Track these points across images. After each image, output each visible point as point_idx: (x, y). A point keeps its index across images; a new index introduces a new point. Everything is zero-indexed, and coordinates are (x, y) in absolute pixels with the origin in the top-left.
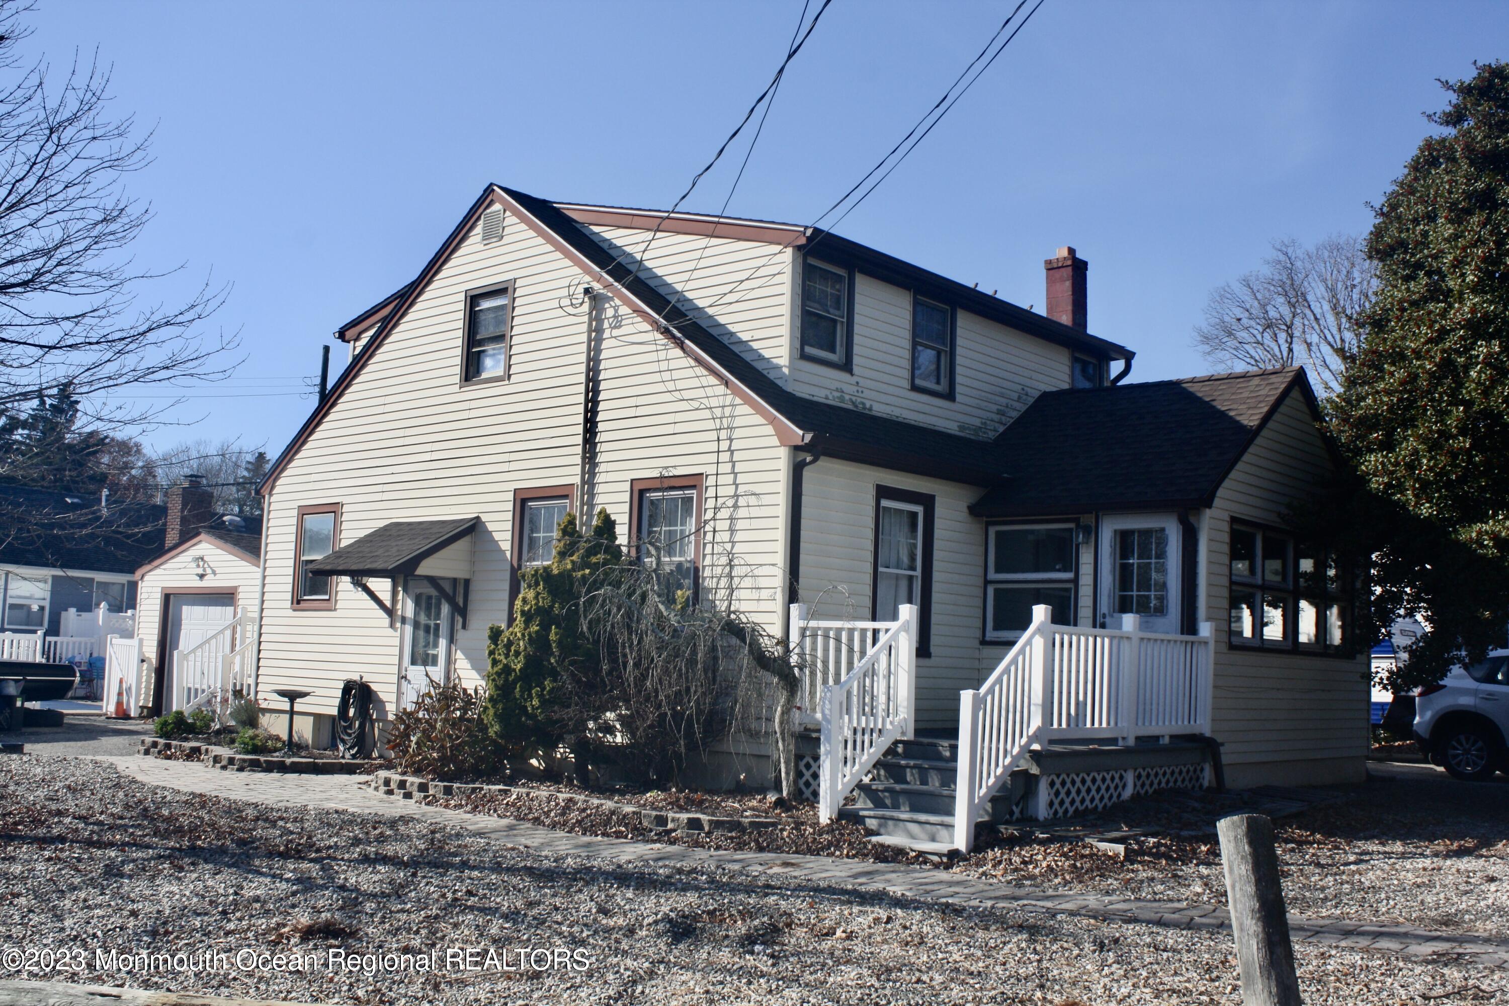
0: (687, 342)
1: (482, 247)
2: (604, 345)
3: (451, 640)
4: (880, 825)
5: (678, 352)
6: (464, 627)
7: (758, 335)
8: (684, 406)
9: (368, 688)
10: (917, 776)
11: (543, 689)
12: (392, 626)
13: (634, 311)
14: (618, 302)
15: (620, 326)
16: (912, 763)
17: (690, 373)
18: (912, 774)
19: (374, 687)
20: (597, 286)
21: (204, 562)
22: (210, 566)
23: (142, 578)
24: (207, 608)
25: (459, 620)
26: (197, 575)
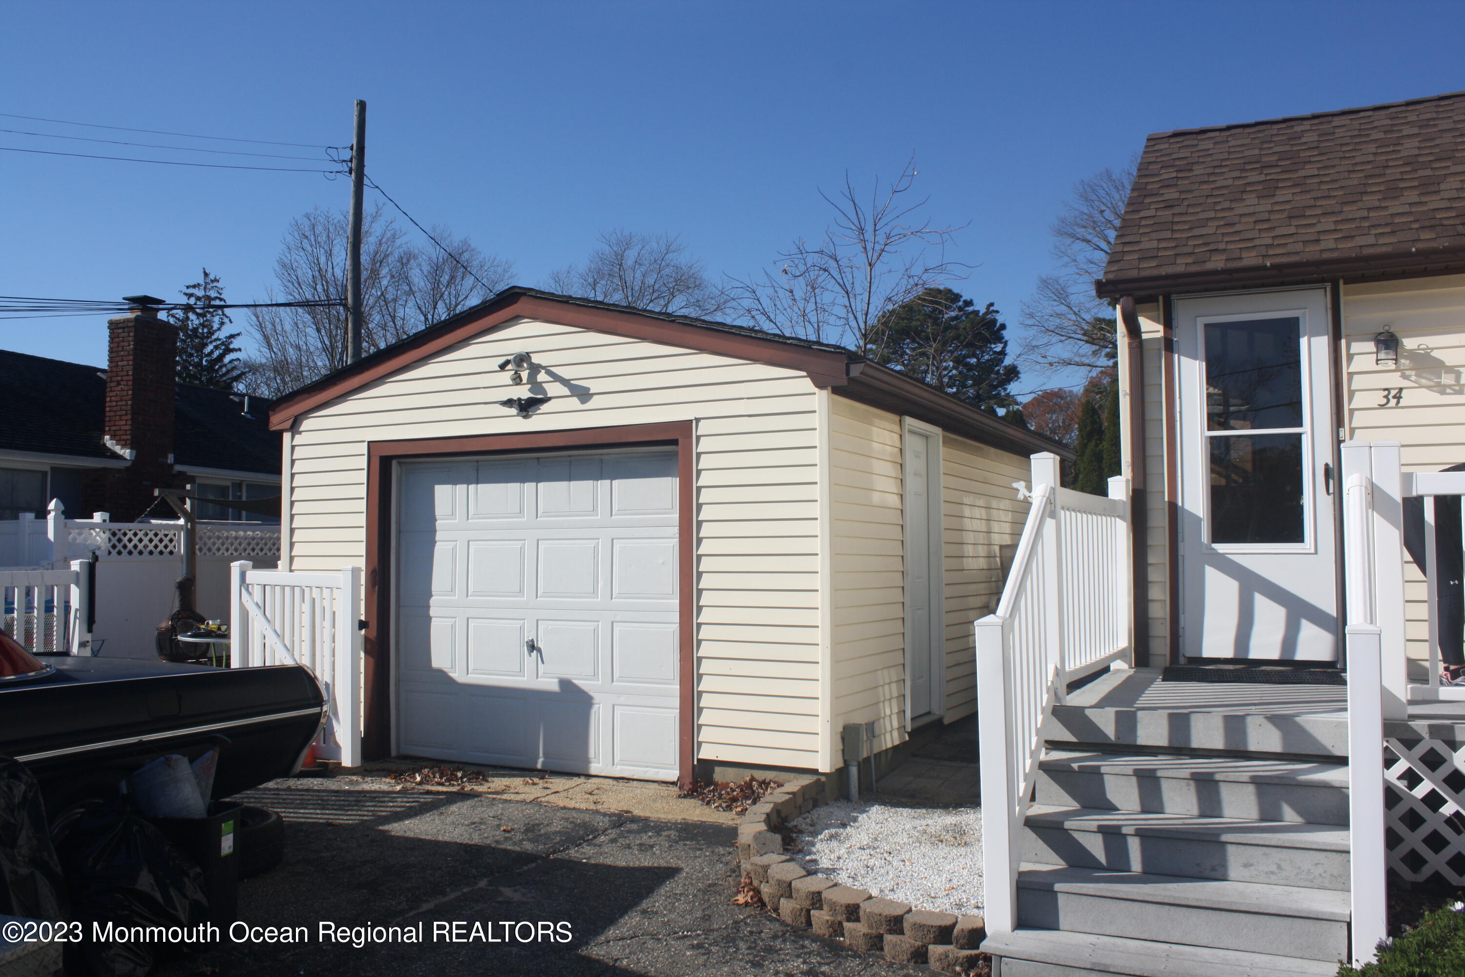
21: (535, 369)
22: (557, 378)
23: (294, 428)
24: (529, 487)
26: (509, 403)
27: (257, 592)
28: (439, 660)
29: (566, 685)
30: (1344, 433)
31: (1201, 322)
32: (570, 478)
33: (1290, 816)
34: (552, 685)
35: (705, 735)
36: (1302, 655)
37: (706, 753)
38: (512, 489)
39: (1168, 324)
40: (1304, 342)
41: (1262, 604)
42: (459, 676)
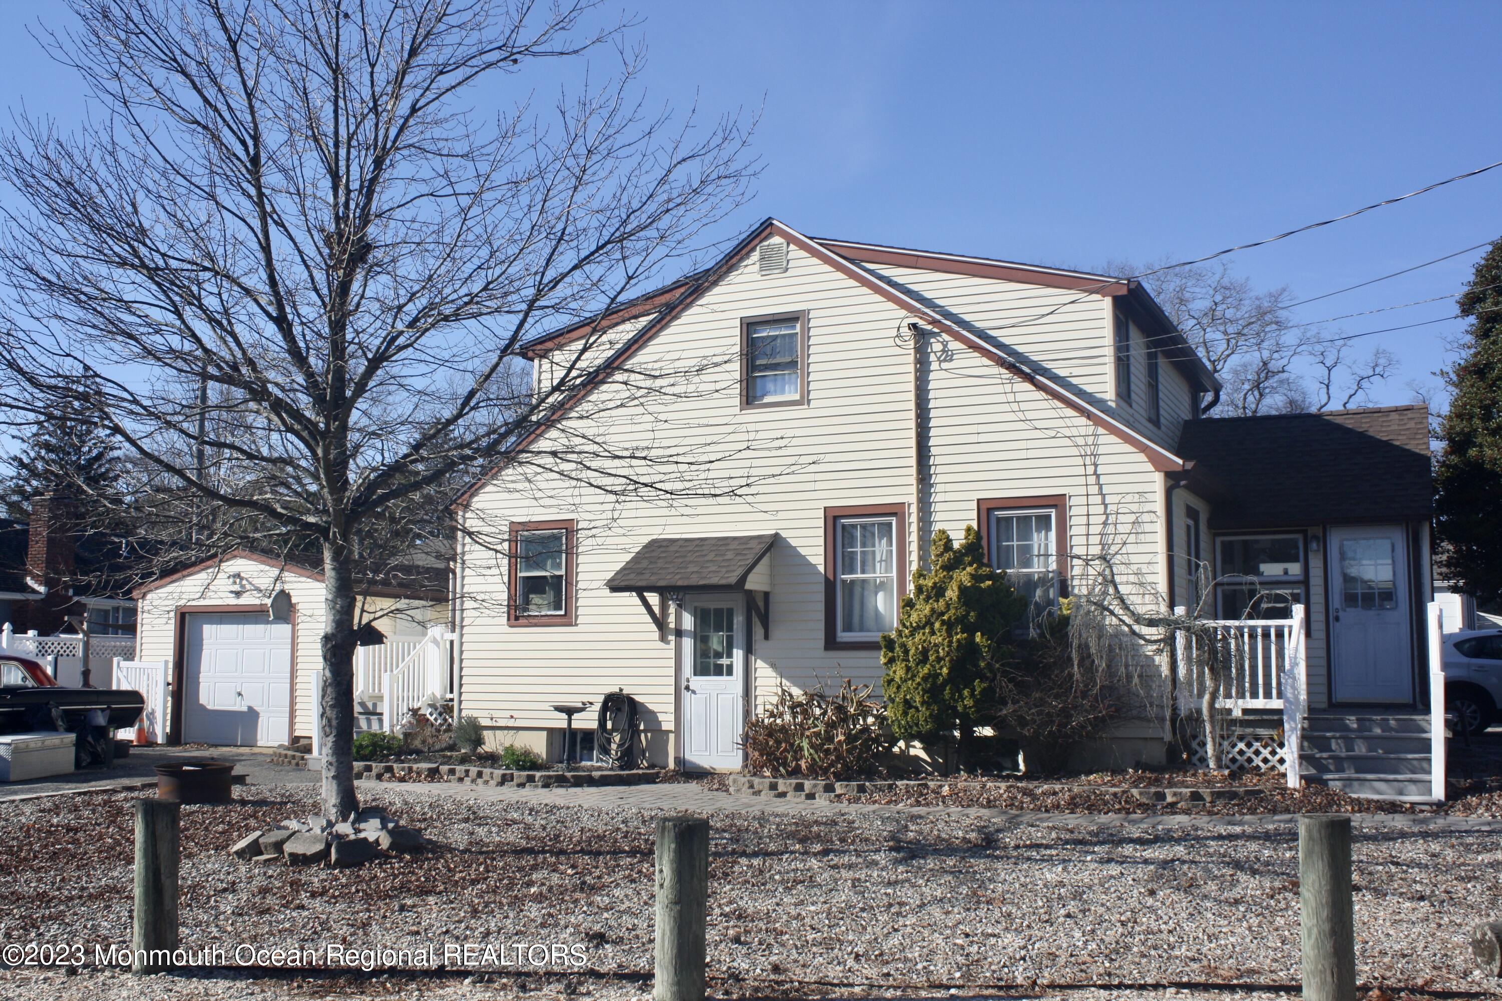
0: (1038, 377)
1: (759, 277)
2: (932, 376)
3: (749, 650)
4: (1345, 786)
5: (1028, 386)
6: (766, 637)
7: (1076, 371)
8: (1038, 434)
9: (632, 700)
10: (1342, 745)
11: (973, 690)
12: (663, 639)
13: (970, 347)
14: (945, 337)
15: (951, 360)
16: (1338, 735)
17: (1045, 404)
18: (1337, 744)
19: (637, 698)
20: (921, 323)
21: (242, 579)
22: (250, 583)
23: (144, 597)
24: (241, 626)
25: (758, 631)
26: (232, 592)
27: (125, 671)
28: (203, 700)
29: (250, 708)
32: (256, 623)
34: (245, 709)
35: (297, 726)
37: (297, 734)
38: (234, 627)
42: (209, 707)
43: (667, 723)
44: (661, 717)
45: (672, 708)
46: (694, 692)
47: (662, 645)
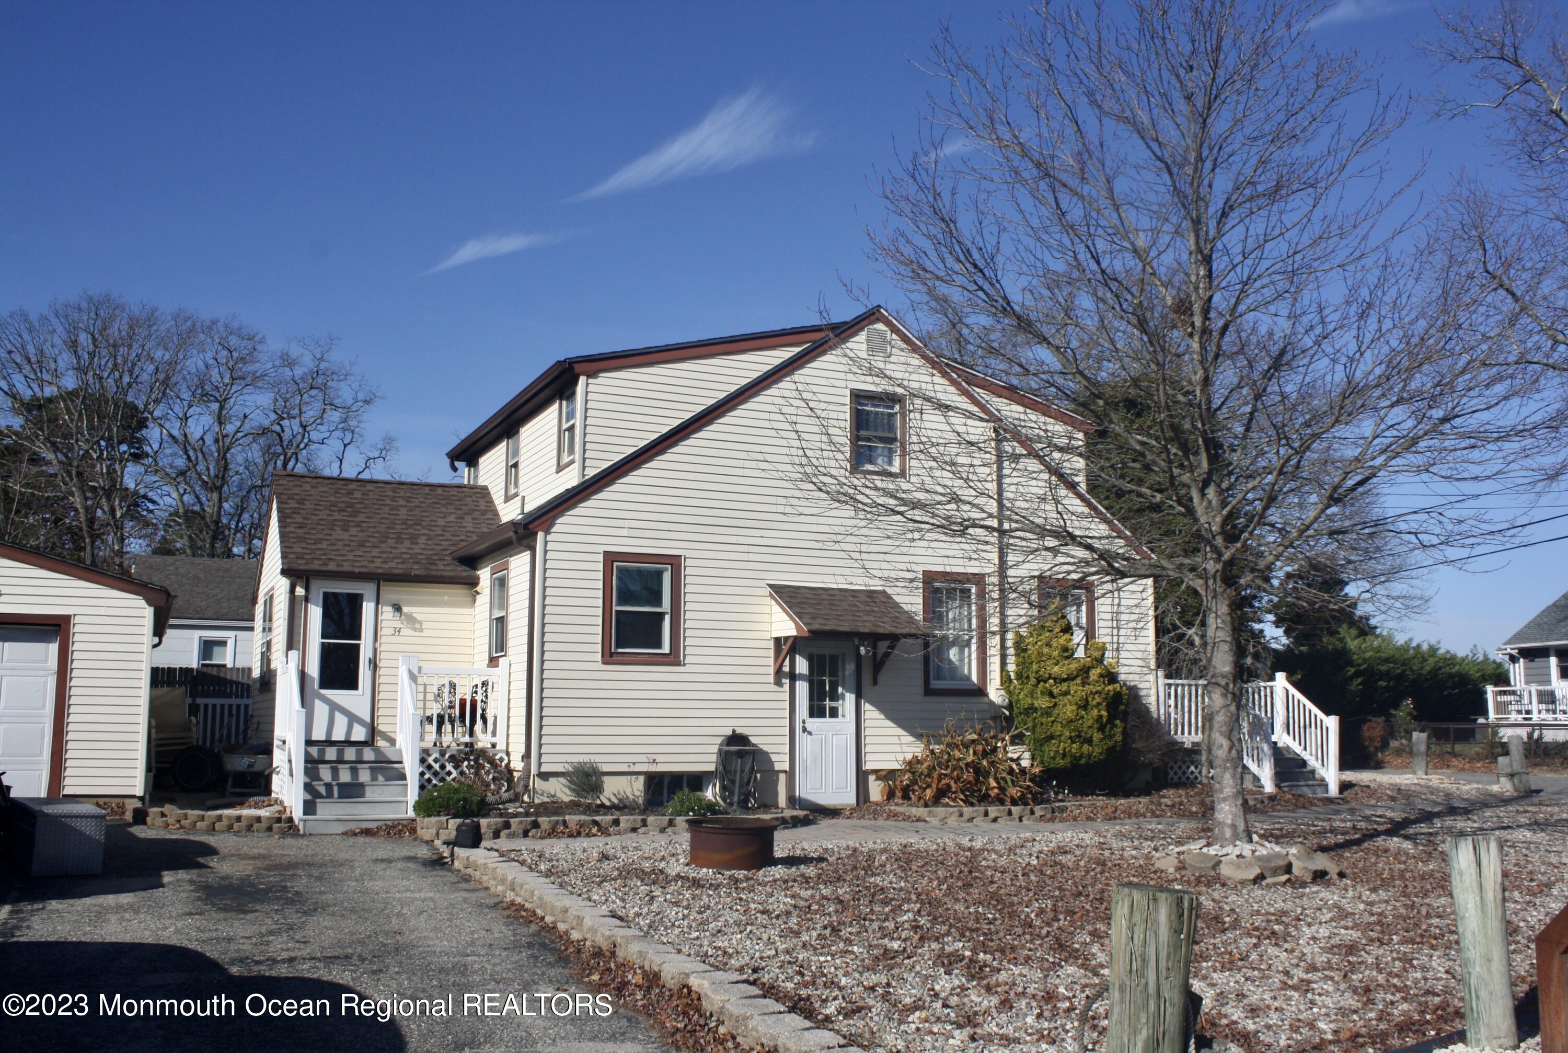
0: (1078, 487)
3: (859, 694)
5: (1069, 493)
6: (876, 682)
9: (747, 740)
12: (778, 683)
13: (1031, 455)
14: (1014, 442)
15: (1017, 461)
19: (752, 738)
25: (867, 678)
30: (378, 645)
31: (322, 590)
33: (381, 778)
36: (353, 739)
37: (67, 792)
39: (307, 589)
40: (364, 604)
41: (338, 715)
43: (781, 763)
44: (774, 758)
45: (786, 749)
46: (810, 733)
47: (776, 688)
